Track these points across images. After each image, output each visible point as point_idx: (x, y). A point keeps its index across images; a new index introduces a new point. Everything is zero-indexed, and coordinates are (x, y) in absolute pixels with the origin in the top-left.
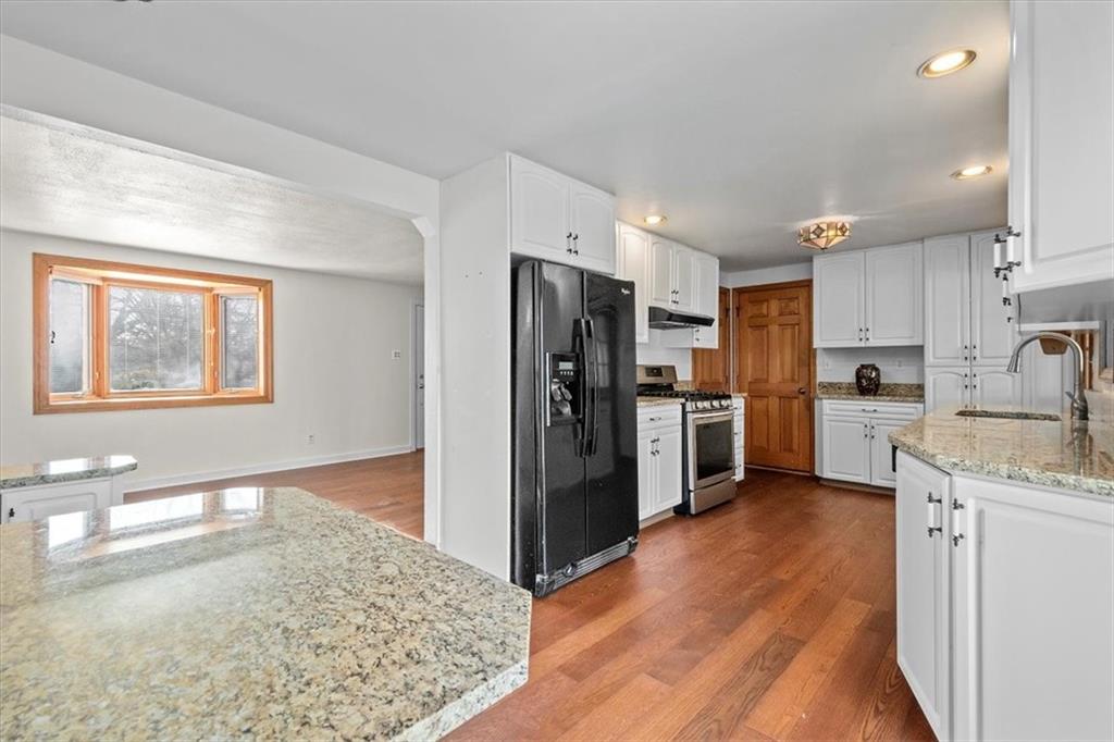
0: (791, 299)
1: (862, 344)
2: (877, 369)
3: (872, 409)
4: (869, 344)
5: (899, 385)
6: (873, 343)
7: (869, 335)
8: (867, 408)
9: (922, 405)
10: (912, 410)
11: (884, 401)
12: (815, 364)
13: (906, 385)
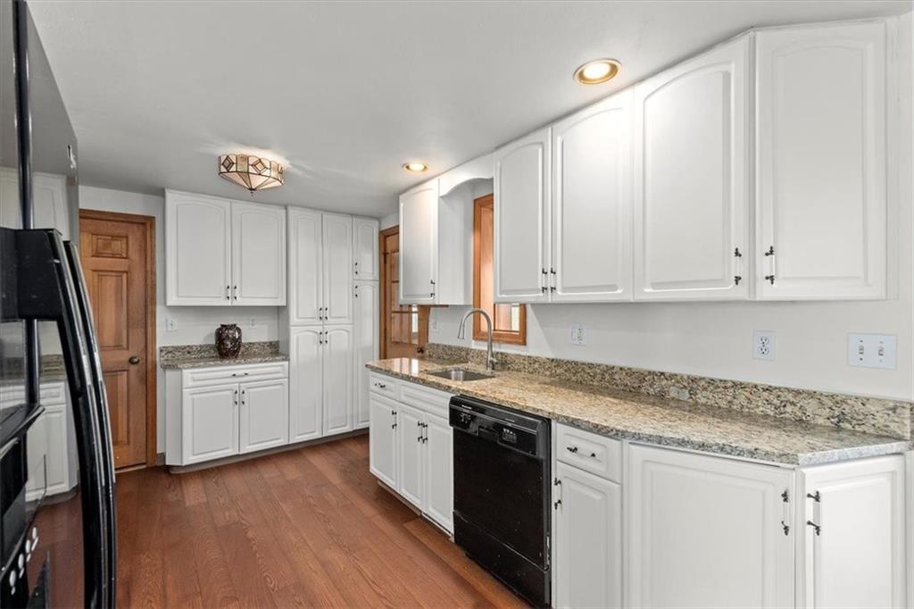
0: (115, 237)
1: (229, 303)
2: (239, 330)
3: (242, 372)
4: (236, 303)
5: (254, 344)
6: (239, 302)
7: (237, 293)
8: (237, 373)
9: (287, 363)
10: (279, 369)
11: (256, 362)
12: (154, 324)
13: (259, 344)
